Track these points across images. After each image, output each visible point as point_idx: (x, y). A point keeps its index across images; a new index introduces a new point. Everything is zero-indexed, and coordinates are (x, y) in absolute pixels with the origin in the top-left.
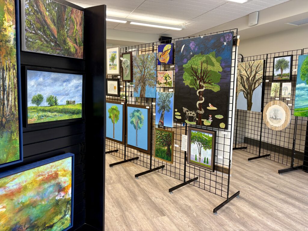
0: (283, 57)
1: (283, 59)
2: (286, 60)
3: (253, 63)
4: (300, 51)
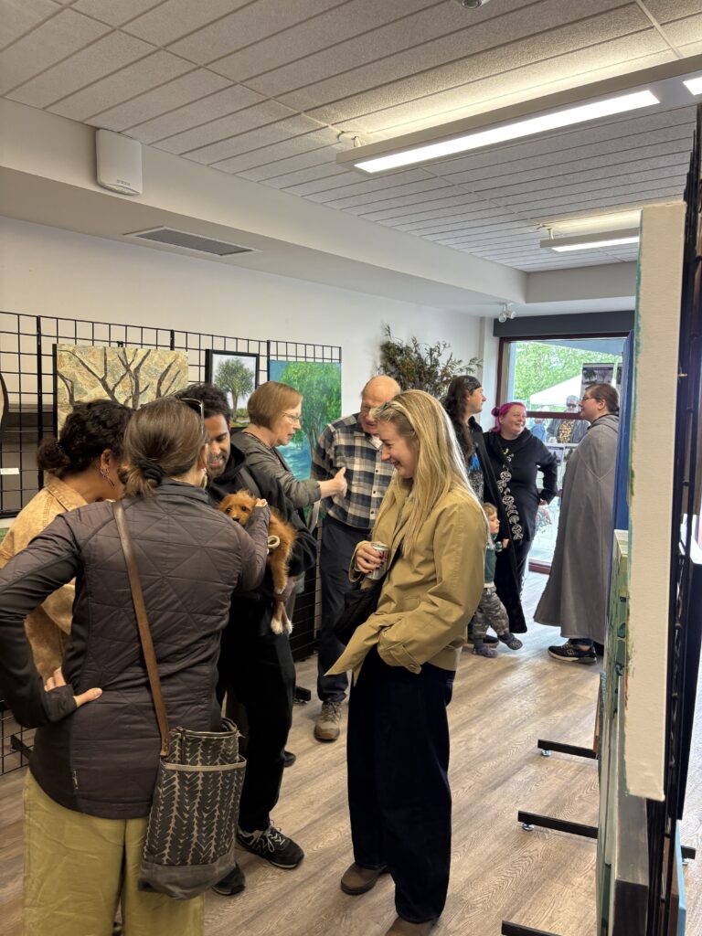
2: (245, 367)
3: (145, 357)
4: (264, 346)
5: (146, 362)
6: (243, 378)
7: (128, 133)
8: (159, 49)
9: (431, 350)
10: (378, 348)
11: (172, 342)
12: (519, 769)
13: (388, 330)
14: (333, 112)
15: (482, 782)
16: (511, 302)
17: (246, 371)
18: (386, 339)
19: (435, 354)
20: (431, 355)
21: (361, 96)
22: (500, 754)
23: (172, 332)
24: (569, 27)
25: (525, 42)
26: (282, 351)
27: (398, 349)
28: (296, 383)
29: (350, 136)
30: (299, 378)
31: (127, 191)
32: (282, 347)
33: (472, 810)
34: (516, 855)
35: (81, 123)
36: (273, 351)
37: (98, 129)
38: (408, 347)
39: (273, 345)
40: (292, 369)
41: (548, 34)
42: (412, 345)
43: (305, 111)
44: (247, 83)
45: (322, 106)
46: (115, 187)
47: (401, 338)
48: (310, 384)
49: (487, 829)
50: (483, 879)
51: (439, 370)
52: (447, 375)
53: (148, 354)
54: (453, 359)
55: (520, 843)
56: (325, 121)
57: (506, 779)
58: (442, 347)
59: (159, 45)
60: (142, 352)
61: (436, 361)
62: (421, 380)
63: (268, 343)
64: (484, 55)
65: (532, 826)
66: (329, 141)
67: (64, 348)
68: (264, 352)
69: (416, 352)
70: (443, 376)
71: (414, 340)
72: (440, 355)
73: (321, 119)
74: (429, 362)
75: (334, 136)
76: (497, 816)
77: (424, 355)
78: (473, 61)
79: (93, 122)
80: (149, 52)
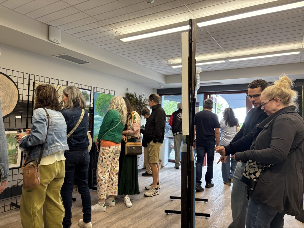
0: (86, 90)
1: (85, 92)
2: (87, 93)
3: (60, 88)
4: (93, 88)
5: (60, 89)
6: (87, 96)
7: (58, 27)
8: (72, 6)
9: (140, 96)
10: (125, 94)
11: (67, 85)
12: (165, 203)
13: (127, 90)
14: (115, 25)
15: (155, 206)
16: (162, 83)
17: (88, 94)
18: (127, 92)
19: (141, 97)
20: (140, 97)
21: (122, 22)
22: (160, 201)
23: (67, 82)
24: (171, 10)
25: (161, 13)
26: (98, 90)
27: (130, 95)
28: (102, 99)
29: (119, 32)
30: (103, 98)
31: (57, 42)
32: (98, 89)
33: (152, 212)
34: (164, 219)
35: (45, 23)
36: (95, 90)
37: (50, 25)
38: (133, 95)
39: (95, 88)
40: (101, 95)
41: (166, 11)
42: (134, 94)
43: (108, 25)
44: (94, 17)
45: (112, 24)
46: (53, 41)
47: (131, 92)
48: (106, 100)
49: (156, 215)
50: (155, 224)
51: (142, 101)
52: (145, 103)
53: (60, 87)
54: (146, 99)
55: (165, 217)
56: (113, 28)
57: (162, 205)
58: (143, 95)
59: (72, 5)
60: (59, 86)
61: (141, 99)
62: (137, 104)
63: (94, 87)
64: (152, 15)
65: (168, 213)
66: (113, 33)
67: (37, 83)
68: (93, 90)
69: (135, 96)
70: (143, 104)
71: (135, 93)
72: (142, 97)
73: (112, 27)
74: (139, 99)
75: (115, 32)
76: (159, 212)
77: (138, 97)
78: (150, 16)
79: (49, 24)
80: (68, 7)
